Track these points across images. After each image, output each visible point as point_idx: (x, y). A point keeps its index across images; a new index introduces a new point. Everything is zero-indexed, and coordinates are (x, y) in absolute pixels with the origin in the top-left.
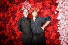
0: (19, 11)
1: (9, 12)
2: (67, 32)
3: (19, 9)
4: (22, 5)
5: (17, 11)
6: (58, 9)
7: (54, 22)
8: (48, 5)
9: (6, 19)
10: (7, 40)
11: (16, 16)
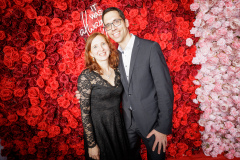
1: (39, 44)
2: (221, 102)
3: (69, 34)
4: (81, 20)
6: (196, 29)
7: (184, 73)
8: (166, 17)
9: (29, 70)
10: (35, 140)
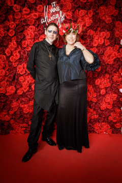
0: (34, 25)
3: (33, 21)
4: (43, 12)
5: (28, 25)
11: (25, 36)
